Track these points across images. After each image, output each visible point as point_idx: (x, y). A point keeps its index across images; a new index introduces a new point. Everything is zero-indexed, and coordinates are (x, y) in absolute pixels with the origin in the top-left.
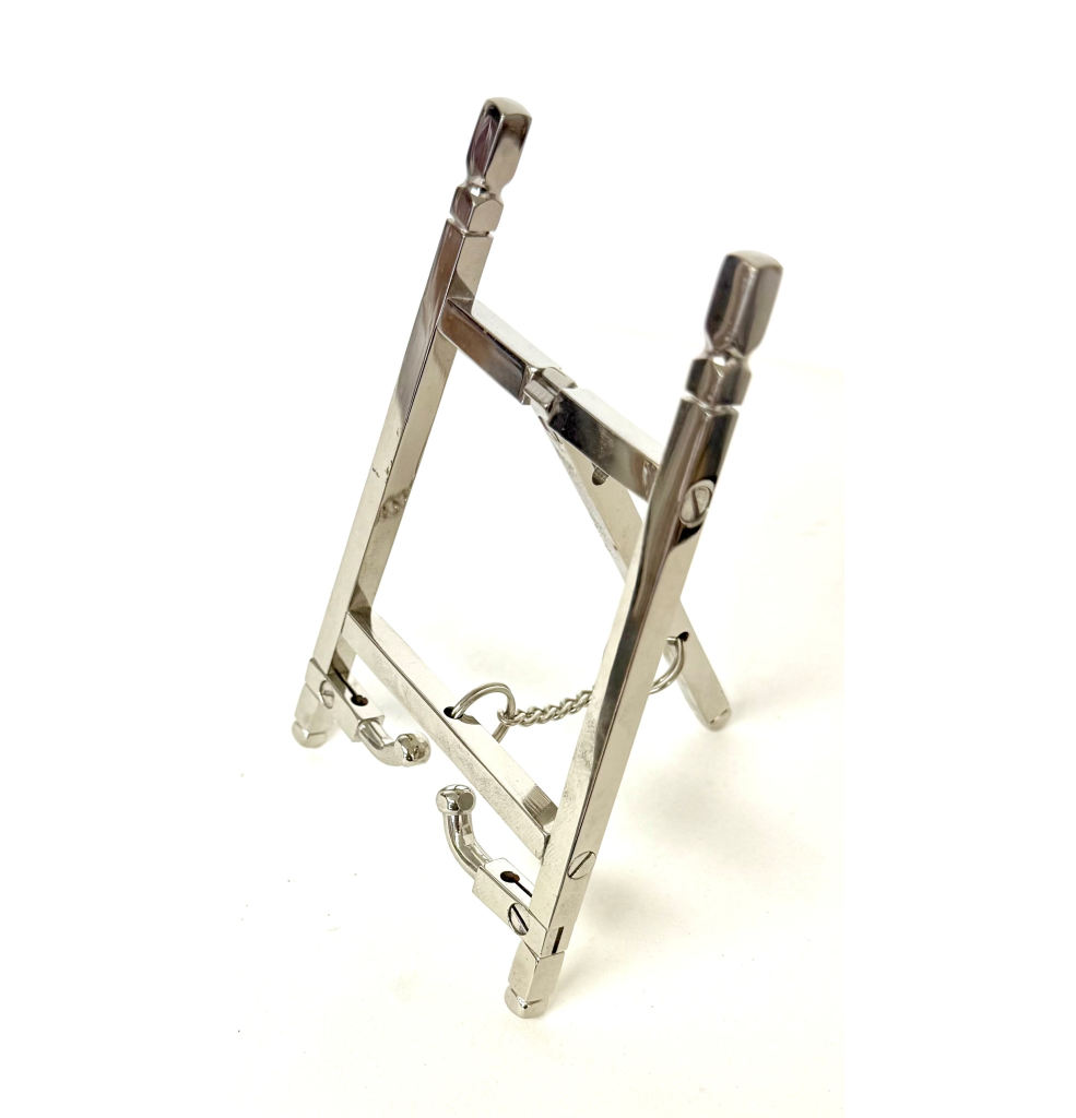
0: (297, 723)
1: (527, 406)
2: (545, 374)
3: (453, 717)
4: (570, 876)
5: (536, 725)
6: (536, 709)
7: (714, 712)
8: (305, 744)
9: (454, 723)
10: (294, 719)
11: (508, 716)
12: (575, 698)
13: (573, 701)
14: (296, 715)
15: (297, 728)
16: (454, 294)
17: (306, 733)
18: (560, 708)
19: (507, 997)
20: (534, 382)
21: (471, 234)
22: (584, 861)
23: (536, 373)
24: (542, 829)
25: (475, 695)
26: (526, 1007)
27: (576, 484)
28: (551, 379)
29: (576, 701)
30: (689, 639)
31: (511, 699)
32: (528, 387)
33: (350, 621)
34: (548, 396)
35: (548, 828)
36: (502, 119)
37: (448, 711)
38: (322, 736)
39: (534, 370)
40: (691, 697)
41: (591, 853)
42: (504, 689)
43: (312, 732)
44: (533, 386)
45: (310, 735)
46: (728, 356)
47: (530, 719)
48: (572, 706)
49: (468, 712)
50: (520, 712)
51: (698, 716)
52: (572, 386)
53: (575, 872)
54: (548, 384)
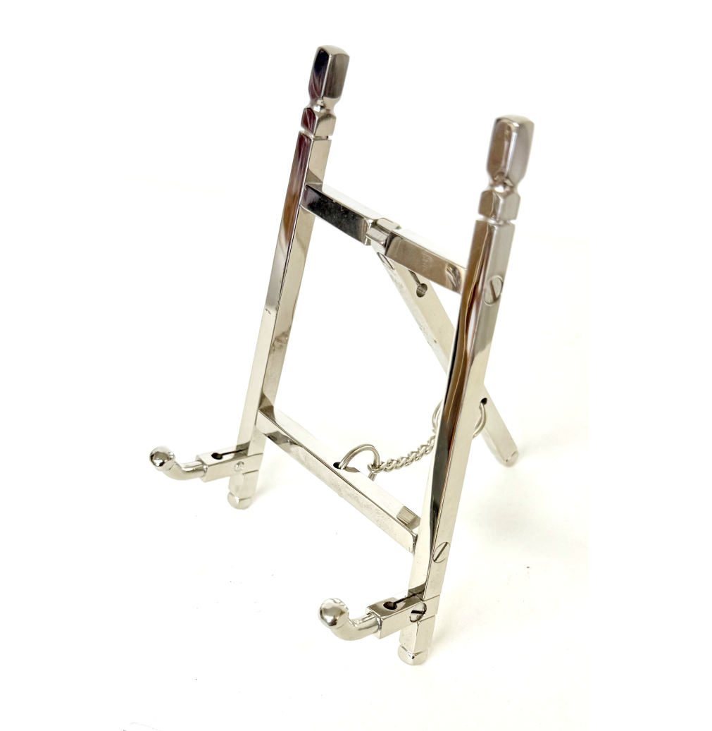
0: (231, 493)
1: (369, 246)
2: (379, 223)
3: (340, 468)
4: (435, 561)
5: (394, 471)
6: (393, 461)
7: (508, 453)
8: (237, 507)
9: (342, 472)
10: (229, 491)
11: (375, 467)
12: (417, 450)
13: (416, 452)
14: (229, 488)
15: (231, 496)
16: (310, 181)
17: (237, 499)
18: (408, 458)
19: (399, 653)
20: (372, 229)
21: (317, 138)
22: (443, 550)
23: (373, 223)
24: (411, 532)
25: (352, 454)
26: (413, 658)
27: (405, 299)
28: (383, 225)
29: (417, 452)
30: (488, 402)
31: (376, 454)
32: (368, 232)
33: (261, 416)
34: (383, 237)
35: (415, 531)
36: (330, 59)
37: (336, 465)
38: (248, 500)
39: (371, 221)
40: (492, 443)
41: (447, 543)
42: (371, 448)
43: (242, 498)
44: (372, 232)
45: (240, 500)
46: (505, 185)
47: (390, 467)
48: (415, 456)
49: (350, 465)
50: (383, 463)
51: (497, 458)
52: (398, 228)
53: (438, 557)
54: (382, 229)
